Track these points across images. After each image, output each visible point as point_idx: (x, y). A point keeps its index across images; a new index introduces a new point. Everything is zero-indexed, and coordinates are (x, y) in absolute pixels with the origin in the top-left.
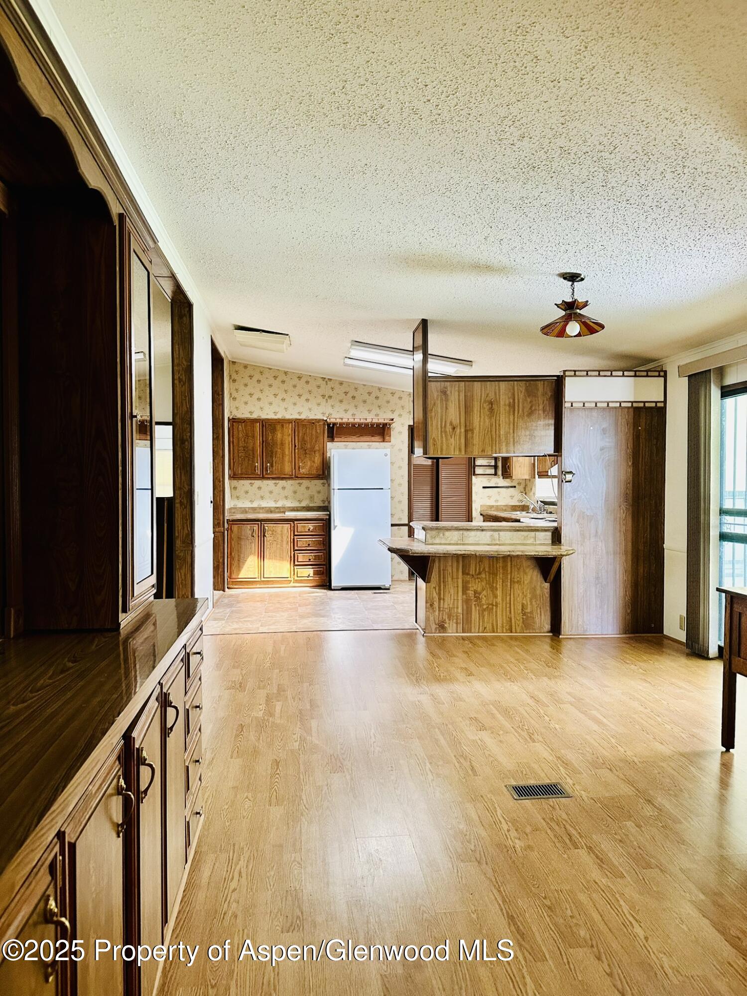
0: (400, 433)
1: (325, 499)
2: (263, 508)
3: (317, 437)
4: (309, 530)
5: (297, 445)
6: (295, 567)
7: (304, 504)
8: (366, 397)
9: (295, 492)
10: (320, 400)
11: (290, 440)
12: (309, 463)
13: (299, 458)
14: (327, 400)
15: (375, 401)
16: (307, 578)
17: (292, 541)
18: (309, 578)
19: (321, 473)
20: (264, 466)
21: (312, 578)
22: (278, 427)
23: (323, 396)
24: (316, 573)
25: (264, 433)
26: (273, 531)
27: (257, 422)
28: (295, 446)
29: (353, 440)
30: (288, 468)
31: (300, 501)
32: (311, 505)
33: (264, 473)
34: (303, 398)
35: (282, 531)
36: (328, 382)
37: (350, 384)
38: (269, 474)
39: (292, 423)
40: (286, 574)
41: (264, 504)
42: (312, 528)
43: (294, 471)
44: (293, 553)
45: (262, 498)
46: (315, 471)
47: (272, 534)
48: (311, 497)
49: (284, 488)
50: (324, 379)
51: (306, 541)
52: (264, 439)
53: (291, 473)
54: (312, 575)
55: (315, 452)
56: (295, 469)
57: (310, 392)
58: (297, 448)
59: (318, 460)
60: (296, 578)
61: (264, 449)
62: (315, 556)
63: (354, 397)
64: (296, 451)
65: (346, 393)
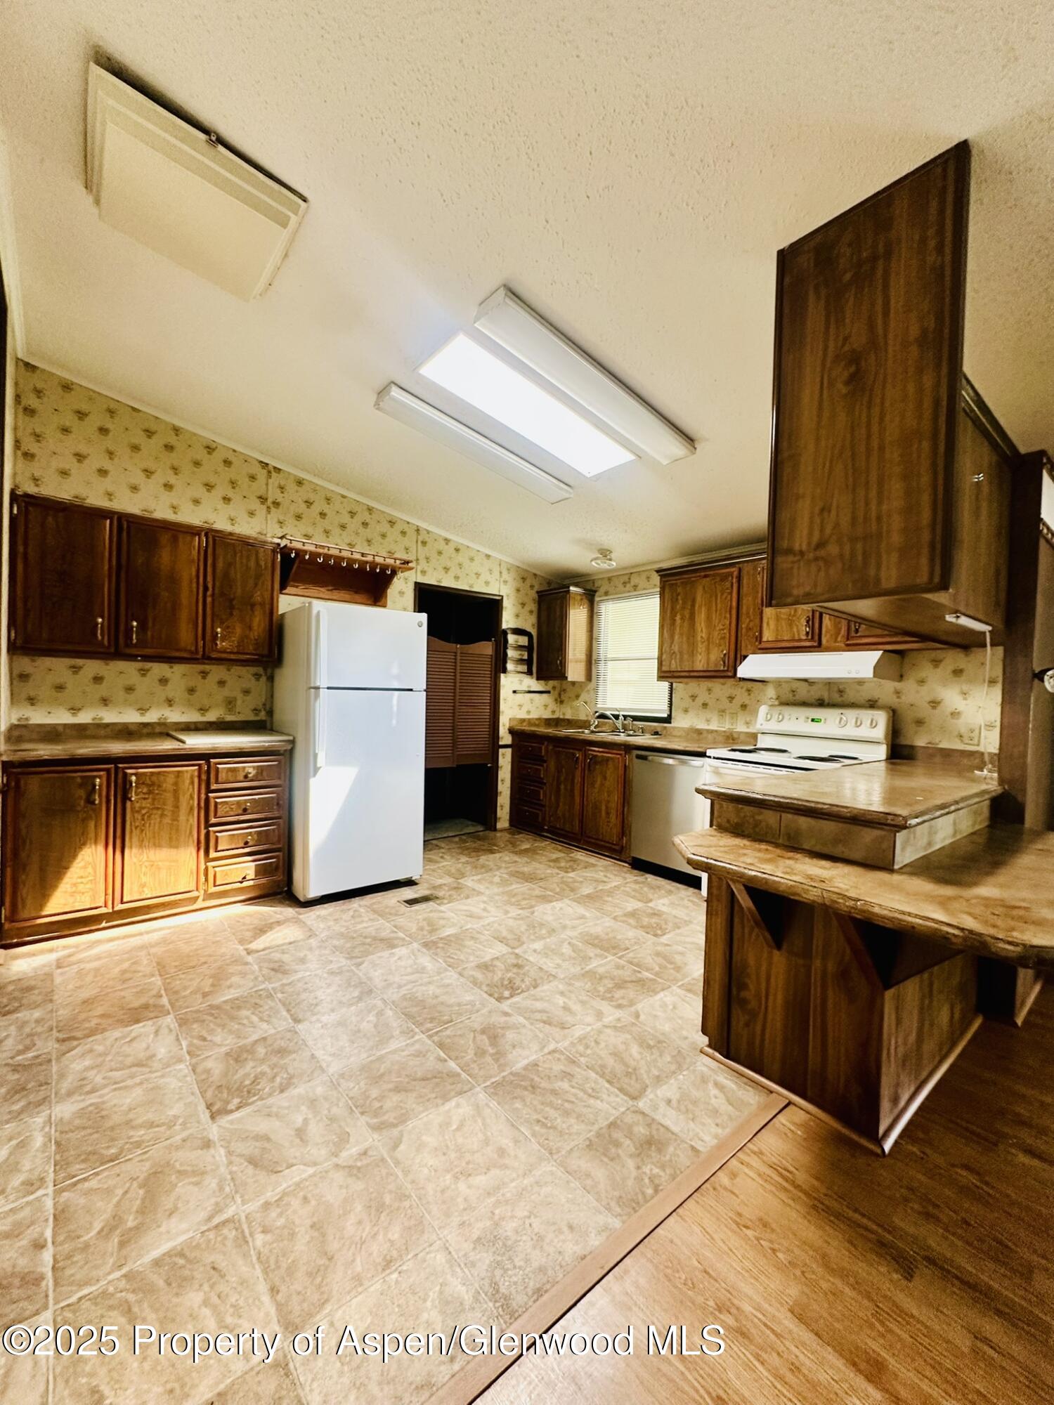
0: (402, 593)
1: (260, 707)
2: (107, 725)
3: (258, 577)
4: (246, 777)
5: (210, 586)
6: (210, 864)
7: (211, 716)
8: (346, 518)
9: (191, 691)
10: (255, 505)
11: (194, 573)
12: (238, 630)
13: (213, 614)
14: (268, 507)
15: (361, 530)
16: (239, 885)
17: (202, 804)
18: (245, 884)
19: (266, 652)
20: (122, 627)
21: (251, 883)
22: (165, 538)
23: (263, 499)
24: (261, 871)
25: (124, 547)
26: (153, 784)
27: (106, 518)
28: (206, 589)
29: (321, 595)
30: (185, 635)
31: (203, 710)
32: (229, 718)
33: (121, 641)
34: (218, 492)
35: (176, 784)
36: (274, 474)
37: (318, 488)
38: (136, 646)
39: (199, 535)
40: (184, 882)
41: (110, 716)
42: (252, 772)
43: (201, 643)
44: (203, 832)
45: (105, 702)
46: (251, 648)
47: (150, 792)
48: (230, 703)
49: (164, 681)
50: (265, 465)
51: (238, 803)
52: (124, 561)
53: (193, 649)
54: (251, 874)
55: (253, 606)
56: (204, 638)
57: (233, 484)
58: (209, 593)
59: (258, 623)
60: (212, 890)
61: (123, 585)
62: (259, 833)
63: (323, 515)
64: (209, 600)
65: (309, 503)
